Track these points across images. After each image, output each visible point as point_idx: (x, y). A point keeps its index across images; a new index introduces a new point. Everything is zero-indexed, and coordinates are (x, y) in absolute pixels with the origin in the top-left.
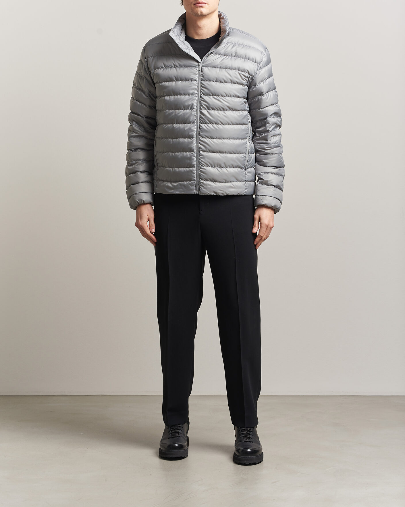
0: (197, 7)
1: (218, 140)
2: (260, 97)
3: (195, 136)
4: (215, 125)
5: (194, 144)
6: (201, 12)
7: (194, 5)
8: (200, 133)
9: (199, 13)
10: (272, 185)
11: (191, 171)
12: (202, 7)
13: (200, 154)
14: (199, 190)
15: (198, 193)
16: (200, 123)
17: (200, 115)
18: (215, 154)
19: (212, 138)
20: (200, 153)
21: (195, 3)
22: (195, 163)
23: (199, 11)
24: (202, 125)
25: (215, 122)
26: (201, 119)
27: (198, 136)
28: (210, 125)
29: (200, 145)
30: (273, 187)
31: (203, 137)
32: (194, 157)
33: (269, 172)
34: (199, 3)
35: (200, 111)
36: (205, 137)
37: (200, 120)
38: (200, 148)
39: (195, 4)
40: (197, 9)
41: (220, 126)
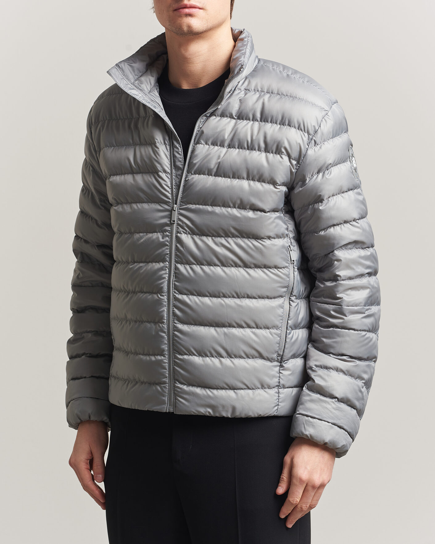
0: (180, 16)
1: (214, 298)
2: (316, 206)
3: (165, 288)
4: (206, 268)
5: (163, 307)
6: (189, 27)
7: (175, 12)
8: (177, 283)
9: (185, 29)
10: (332, 397)
11: (159, 363)
12: (190, 15)
13: (176, 329)
14: (175, 406)
15: (172, 410)
16: (177, 262)
17: (176, 246)
18: (207, 328)
19: (200, 294)
20: (175, 327)
21: (175, 8)
22: (165, 347)
23: (185, 24)
24: (181, 267)
25: (207, 261)
26: (178, 253)
27: (171, 289)
28: (197, 268)
29: (175, 309)
30: (334, 400)
31: (181, 293)
32: (164, 334)
33: (331, 366)
34: (185, 6)
35: (177, 237)
36: (185, 291)
37: (176, 255)
38: (175, 314)
39: (176, 10)
40: (180, 19)
41: (218, 270)
